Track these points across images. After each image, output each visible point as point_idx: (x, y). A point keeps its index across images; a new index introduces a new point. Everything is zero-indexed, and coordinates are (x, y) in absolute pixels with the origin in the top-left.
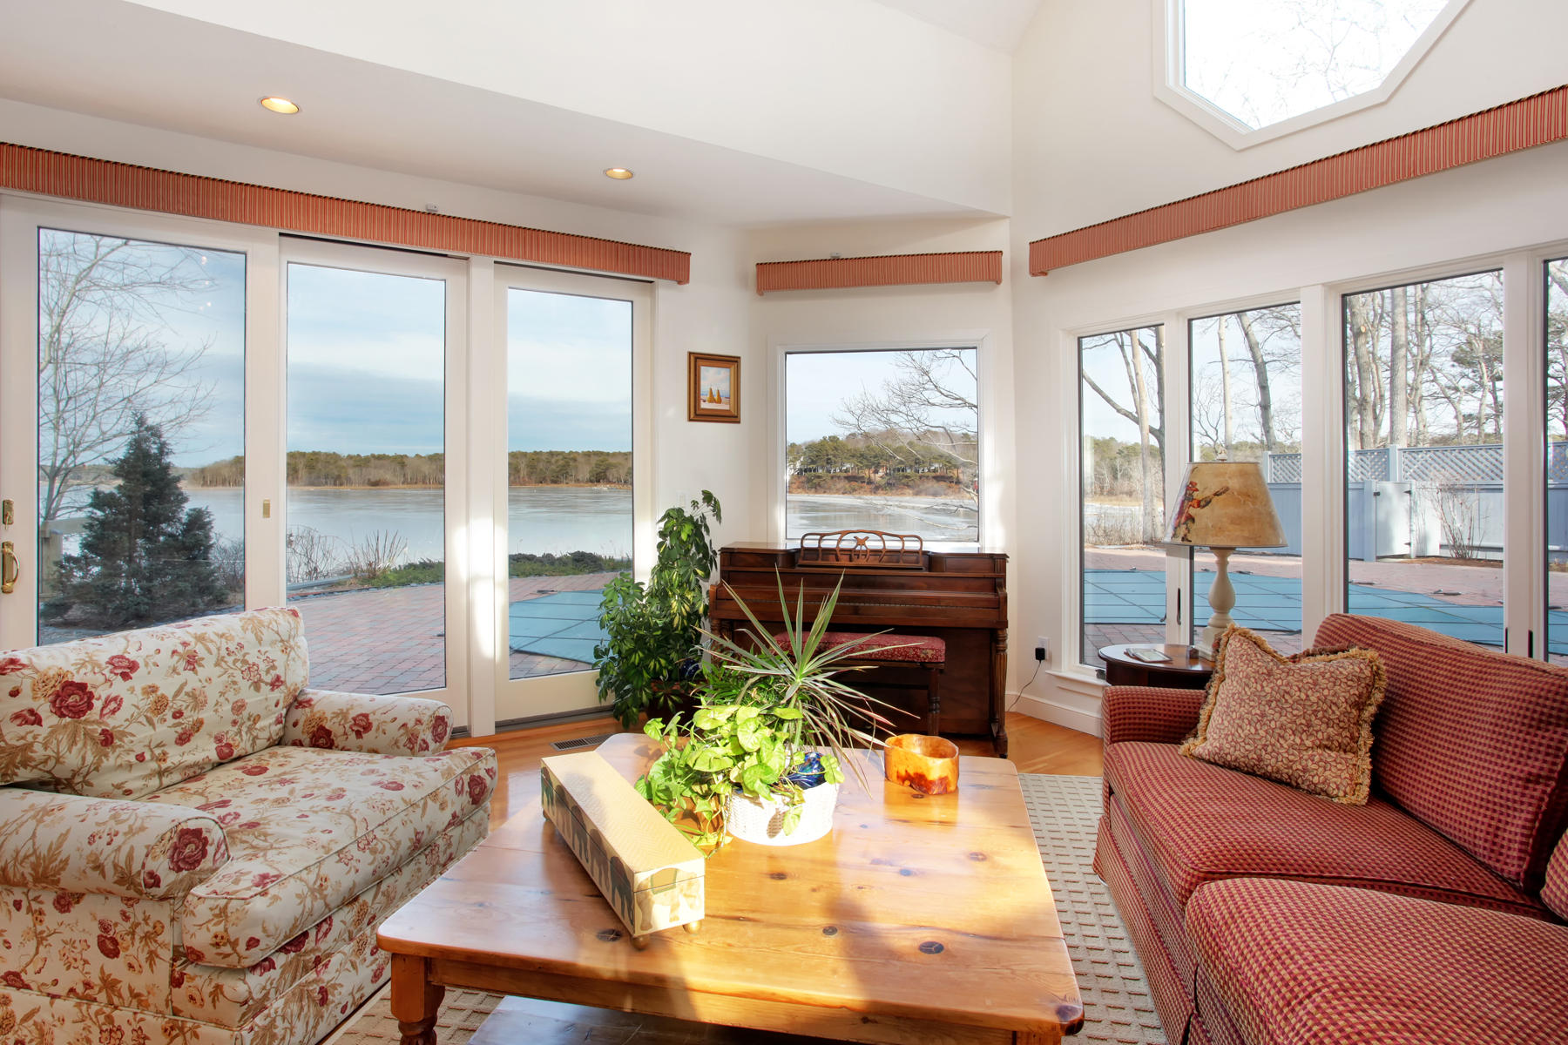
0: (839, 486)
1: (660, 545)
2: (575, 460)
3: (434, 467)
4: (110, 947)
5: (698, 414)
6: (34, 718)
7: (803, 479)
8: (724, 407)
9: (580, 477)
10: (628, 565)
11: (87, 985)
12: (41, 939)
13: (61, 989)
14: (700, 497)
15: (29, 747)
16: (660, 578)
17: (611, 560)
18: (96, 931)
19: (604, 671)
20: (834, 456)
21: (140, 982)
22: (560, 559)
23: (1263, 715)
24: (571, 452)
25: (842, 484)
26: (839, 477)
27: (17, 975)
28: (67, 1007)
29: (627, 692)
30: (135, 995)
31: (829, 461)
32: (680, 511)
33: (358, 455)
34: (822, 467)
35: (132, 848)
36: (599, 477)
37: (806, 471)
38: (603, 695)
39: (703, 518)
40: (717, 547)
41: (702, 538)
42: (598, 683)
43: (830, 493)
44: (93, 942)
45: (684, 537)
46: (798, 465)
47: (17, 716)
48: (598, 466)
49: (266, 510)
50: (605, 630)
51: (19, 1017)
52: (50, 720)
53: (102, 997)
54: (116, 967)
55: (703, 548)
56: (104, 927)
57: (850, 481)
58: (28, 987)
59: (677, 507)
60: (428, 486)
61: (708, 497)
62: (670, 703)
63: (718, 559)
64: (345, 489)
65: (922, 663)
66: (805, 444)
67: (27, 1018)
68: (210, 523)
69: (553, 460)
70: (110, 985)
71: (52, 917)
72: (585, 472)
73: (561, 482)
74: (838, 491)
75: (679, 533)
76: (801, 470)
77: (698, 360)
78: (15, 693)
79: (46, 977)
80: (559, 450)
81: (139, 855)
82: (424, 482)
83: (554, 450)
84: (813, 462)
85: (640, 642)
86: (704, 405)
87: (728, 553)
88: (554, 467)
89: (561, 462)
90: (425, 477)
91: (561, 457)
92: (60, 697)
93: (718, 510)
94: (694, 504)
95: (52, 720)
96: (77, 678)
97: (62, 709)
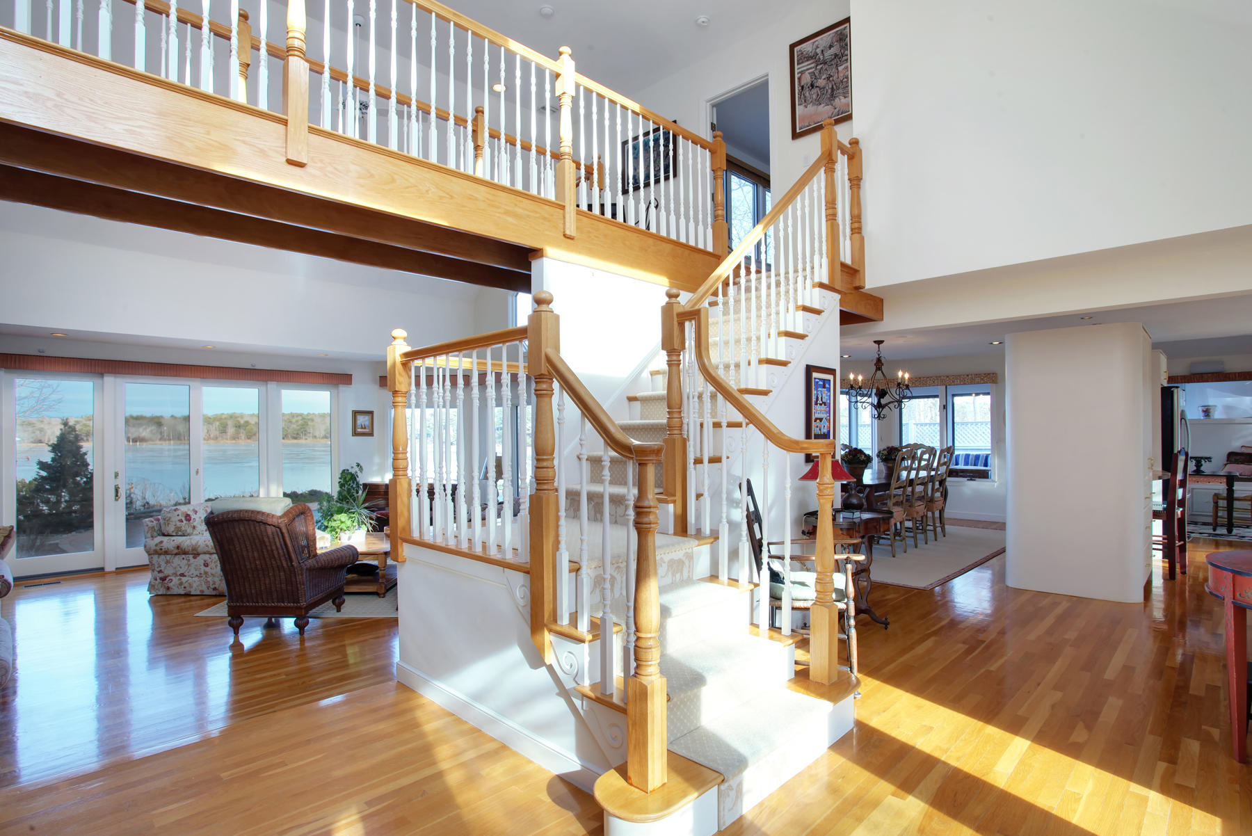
3: (183, 426)
4: (206, 565)
5: (355, 434)
8: (367, 430)
11: (201, 574)
12: (189, 565)
13: (194, 575)
14: (355, 465)
15: (181, 527)
16: (339, 494)
18: (203, 562)
21: (213, 572)
28: (196, 579)
30: (212, 574)
32: (347, 470)
39: (356, 472)
40: (361, 483)
41: (355, 479)
44: (202, 564)
45: (348, 480)
49: (197, 472)
53: (204, 576)
54: (207, 569)
55: (356, 482)
56: (205, 561)
61: (358, 465)
63: (361, 487)
69: (294, 420)
70: (206, 573)
71: (192, 560)
73: (301, 438)
75: (346, 478)
79: (190, 573)
80: (299, 412)
82: (176, 439)
83: (294, 412)
86: (359, 430)
87: (367, 486)
88: (295, 426)
89: (300, 422)
91: (300, 418)
92: (186, 517)
93: (362, 469)
94: (352, 467)
95: (185, 522)
96: (189, 513)
97: (186, 520)
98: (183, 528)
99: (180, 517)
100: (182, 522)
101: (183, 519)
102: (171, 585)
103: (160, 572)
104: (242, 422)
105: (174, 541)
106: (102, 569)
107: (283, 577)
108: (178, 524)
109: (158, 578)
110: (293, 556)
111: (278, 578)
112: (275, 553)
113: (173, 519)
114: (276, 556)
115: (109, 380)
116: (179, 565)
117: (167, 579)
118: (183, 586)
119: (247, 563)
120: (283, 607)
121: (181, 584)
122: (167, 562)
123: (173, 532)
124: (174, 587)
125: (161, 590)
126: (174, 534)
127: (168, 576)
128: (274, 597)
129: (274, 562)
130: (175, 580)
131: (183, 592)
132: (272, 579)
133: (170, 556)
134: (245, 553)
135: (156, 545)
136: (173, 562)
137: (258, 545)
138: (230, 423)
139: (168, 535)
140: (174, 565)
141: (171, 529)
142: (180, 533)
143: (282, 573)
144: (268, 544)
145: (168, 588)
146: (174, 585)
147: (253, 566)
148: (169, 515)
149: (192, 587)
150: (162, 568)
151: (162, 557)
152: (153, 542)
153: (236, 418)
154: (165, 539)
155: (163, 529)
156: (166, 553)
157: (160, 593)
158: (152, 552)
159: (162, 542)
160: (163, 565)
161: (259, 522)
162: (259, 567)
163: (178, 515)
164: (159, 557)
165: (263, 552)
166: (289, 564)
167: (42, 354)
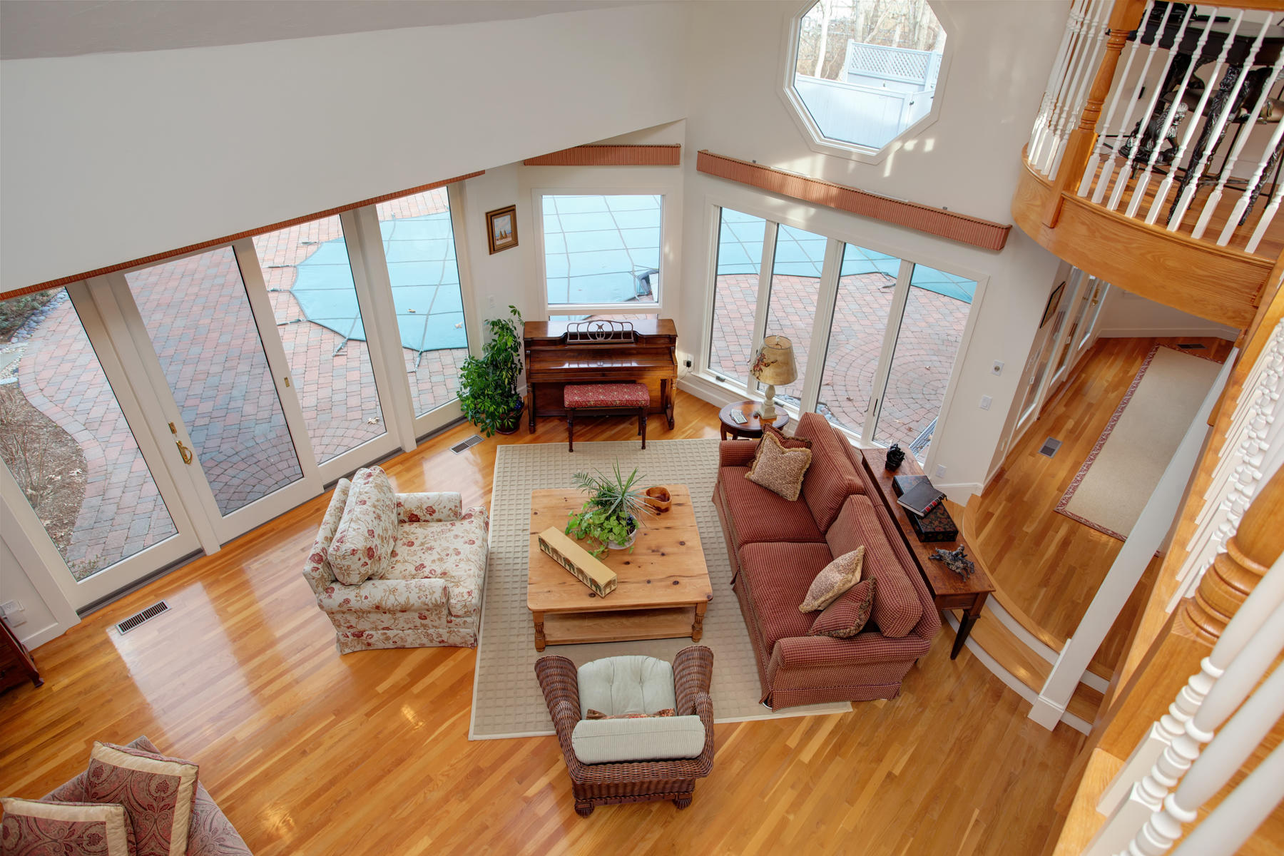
4: (422, 617)
5: (495, 250)
6: (366, 564)
8: (508, 239)
11: (415, 626)
12: (396, 619)
13: (406, 628)
21: (437, 623)
23: (772, 473)
27: (387, 627)
30: (435, 627)
35: (435, 599)
44: (417, 617)
47: (362, 566)
51: (392, 636)
52: (369, 562)
53: (422, 628)
54: (425, 621)
56: (421, 614)
61: (514, 311)
62: (510, 423)
65: (640, 407)
71: (399, 613)
77: (491, 214)
78: (359, 559)
79: (400, 627)
81: (438, 599)
86: (498, 242)
92: (369, 555)
100: (368, 564)
101: (368, 560)
102: (371, 640)
103: (350, 628)
105: (365, 597)
106: (201, 552)
108: (363, 570)
109: (348, 634)
116: (378, 620)
117: (365, 636)
118: (391, 641)
121: (387, 638)
122: (361, 619)
123: (357, 581)
124: (377, 643)
125: (357, 646)
127: (365, 631)
130: (378, 635)
131: (392, 647)
133: (365, 614)
139: (352, 585)
140: (371, 620)
141: (354, 580)
145: (369, 644)
146: (377, 640)
148: (346, 563)
149: (405, 640)
150: (353, 624)
155: (340, 578)
156: (358, 611)
157: (356, 650)
159: (347, 601)
160: (352, 618)
164: (346, 616)
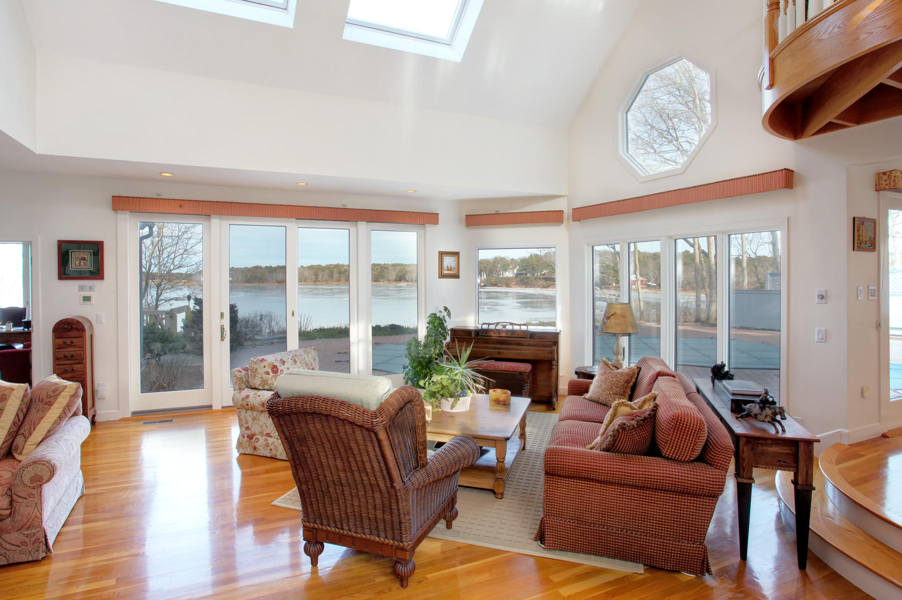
0: (540, 283)
1: (427, 328)
2: (387, 268)
3: (310, 272)
5: (442, 276)
7: (518, 279)
9: (390, 278)
10: (415, 331)
14: (442, 309)
15: (268, 380)
16: (427, 340)
17: (408, 328)
19: (406, 374)
20: (537, 265)
22: (384, 328)
24: (385, 264)
25: (541, 282)
26: (540, 278)
27: (269, 434)
29: (415, 381)
31: (533, 269)
32: (435, 314)
33: (271, 266)
34: (530, 272)
36: (401, 278)
37: (520, 275)
38: (407, 383)
39: (444, 317)
40: (449, 328)
41: (443, 324)
42: (404, 378)
43: (534, 287)
45: (436, 325)
46: (515, 271)
47: (265, 373)
48: (400, 272)
49: (293, 314)
50: (407, 359)
51: (270, 443)
55: (444, 328)
57: (546, 281)
58: (271, 437)
59: (434, 312)
60: (308, 283)
61: (446, 309)
63: (449, 332)
64: (265, 285)
65: (520, 373)
66: (520, 258)
67: (272, 444)
68: (237, 310)
69: (375, 269)
72: (393, 275)
73: (380, 281)
74: (539, 287)
75: (434, 323)
76: (517, 274)
77: (442, 254)
80: (378, 263)
82: (305, 281)
84: (524, 269)
85: (420, 363)
86: (445, 272)
87: (454, 331)
88: (375, 272)
89: (379, 270)
90: (306, 278)
91: (379, 267)
92: (272, 369)
93: (450, 314)
94: (440, 312)
95: (271, 374)
96: (275, 364)
97: (273, 372)
98: (270, 382)
99: (266, 369)
100: (269, 374)
101: (270, 371)
102: (257, 445)
103: (248, 428)
104: (343, 270)
105: (259, 396)
106: (211, 407)
107: (378, 501)
108: (265, 376)
109: (245, 435)
110: (395, 473)
111: (370, 501)
112: (368, 466)
113: (259, 371)
114: (369, 470)
115: (216, 222)
116: (265, 424)
117: (254, 438)
118: (269, 448)
119: (327, 473)
120: (378, 543)
121: (267, 445)
122: (254, 419)
123: (259, 385)
124: (260, 448)
125: (249, 449)
126: (261, 388)
127: (255, 434)
128: (365, 526)
129: (365, 478)
130: (262, 440)
131: (269, 455)
132: (363, 500)
133: (256, 412)
134: (324, 461)
135: (243, 400)
136: (259, 419)
137: (342, 451)
138: (335, 270)
139: (255, 389)
140: (261, 423)
141: (257, 382)
142: (267, 387)
143: (377, 495)
144: (356, 452)
145: (255, 448)
146: (260, 446)
147: (336, 478)
148: (256, 366)
149: (278, 450)
150: (249, 425)
151: (249, 412)
152: (239, 395)
153: (339, 267)
154: (252, 393)
155: (250, 381)
156: (252, 408)
157: (247, 452)
158: (239, 406)
159: (248, 397)
160: (250, 419)
161: (343, 420)
162: (344, 481)
163: (264, 367)
164: (246, 413)
165: (349, 462)
166: (389, 484)
167: (160, 197)
